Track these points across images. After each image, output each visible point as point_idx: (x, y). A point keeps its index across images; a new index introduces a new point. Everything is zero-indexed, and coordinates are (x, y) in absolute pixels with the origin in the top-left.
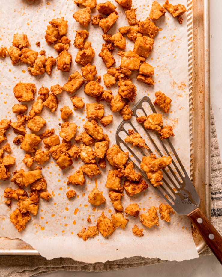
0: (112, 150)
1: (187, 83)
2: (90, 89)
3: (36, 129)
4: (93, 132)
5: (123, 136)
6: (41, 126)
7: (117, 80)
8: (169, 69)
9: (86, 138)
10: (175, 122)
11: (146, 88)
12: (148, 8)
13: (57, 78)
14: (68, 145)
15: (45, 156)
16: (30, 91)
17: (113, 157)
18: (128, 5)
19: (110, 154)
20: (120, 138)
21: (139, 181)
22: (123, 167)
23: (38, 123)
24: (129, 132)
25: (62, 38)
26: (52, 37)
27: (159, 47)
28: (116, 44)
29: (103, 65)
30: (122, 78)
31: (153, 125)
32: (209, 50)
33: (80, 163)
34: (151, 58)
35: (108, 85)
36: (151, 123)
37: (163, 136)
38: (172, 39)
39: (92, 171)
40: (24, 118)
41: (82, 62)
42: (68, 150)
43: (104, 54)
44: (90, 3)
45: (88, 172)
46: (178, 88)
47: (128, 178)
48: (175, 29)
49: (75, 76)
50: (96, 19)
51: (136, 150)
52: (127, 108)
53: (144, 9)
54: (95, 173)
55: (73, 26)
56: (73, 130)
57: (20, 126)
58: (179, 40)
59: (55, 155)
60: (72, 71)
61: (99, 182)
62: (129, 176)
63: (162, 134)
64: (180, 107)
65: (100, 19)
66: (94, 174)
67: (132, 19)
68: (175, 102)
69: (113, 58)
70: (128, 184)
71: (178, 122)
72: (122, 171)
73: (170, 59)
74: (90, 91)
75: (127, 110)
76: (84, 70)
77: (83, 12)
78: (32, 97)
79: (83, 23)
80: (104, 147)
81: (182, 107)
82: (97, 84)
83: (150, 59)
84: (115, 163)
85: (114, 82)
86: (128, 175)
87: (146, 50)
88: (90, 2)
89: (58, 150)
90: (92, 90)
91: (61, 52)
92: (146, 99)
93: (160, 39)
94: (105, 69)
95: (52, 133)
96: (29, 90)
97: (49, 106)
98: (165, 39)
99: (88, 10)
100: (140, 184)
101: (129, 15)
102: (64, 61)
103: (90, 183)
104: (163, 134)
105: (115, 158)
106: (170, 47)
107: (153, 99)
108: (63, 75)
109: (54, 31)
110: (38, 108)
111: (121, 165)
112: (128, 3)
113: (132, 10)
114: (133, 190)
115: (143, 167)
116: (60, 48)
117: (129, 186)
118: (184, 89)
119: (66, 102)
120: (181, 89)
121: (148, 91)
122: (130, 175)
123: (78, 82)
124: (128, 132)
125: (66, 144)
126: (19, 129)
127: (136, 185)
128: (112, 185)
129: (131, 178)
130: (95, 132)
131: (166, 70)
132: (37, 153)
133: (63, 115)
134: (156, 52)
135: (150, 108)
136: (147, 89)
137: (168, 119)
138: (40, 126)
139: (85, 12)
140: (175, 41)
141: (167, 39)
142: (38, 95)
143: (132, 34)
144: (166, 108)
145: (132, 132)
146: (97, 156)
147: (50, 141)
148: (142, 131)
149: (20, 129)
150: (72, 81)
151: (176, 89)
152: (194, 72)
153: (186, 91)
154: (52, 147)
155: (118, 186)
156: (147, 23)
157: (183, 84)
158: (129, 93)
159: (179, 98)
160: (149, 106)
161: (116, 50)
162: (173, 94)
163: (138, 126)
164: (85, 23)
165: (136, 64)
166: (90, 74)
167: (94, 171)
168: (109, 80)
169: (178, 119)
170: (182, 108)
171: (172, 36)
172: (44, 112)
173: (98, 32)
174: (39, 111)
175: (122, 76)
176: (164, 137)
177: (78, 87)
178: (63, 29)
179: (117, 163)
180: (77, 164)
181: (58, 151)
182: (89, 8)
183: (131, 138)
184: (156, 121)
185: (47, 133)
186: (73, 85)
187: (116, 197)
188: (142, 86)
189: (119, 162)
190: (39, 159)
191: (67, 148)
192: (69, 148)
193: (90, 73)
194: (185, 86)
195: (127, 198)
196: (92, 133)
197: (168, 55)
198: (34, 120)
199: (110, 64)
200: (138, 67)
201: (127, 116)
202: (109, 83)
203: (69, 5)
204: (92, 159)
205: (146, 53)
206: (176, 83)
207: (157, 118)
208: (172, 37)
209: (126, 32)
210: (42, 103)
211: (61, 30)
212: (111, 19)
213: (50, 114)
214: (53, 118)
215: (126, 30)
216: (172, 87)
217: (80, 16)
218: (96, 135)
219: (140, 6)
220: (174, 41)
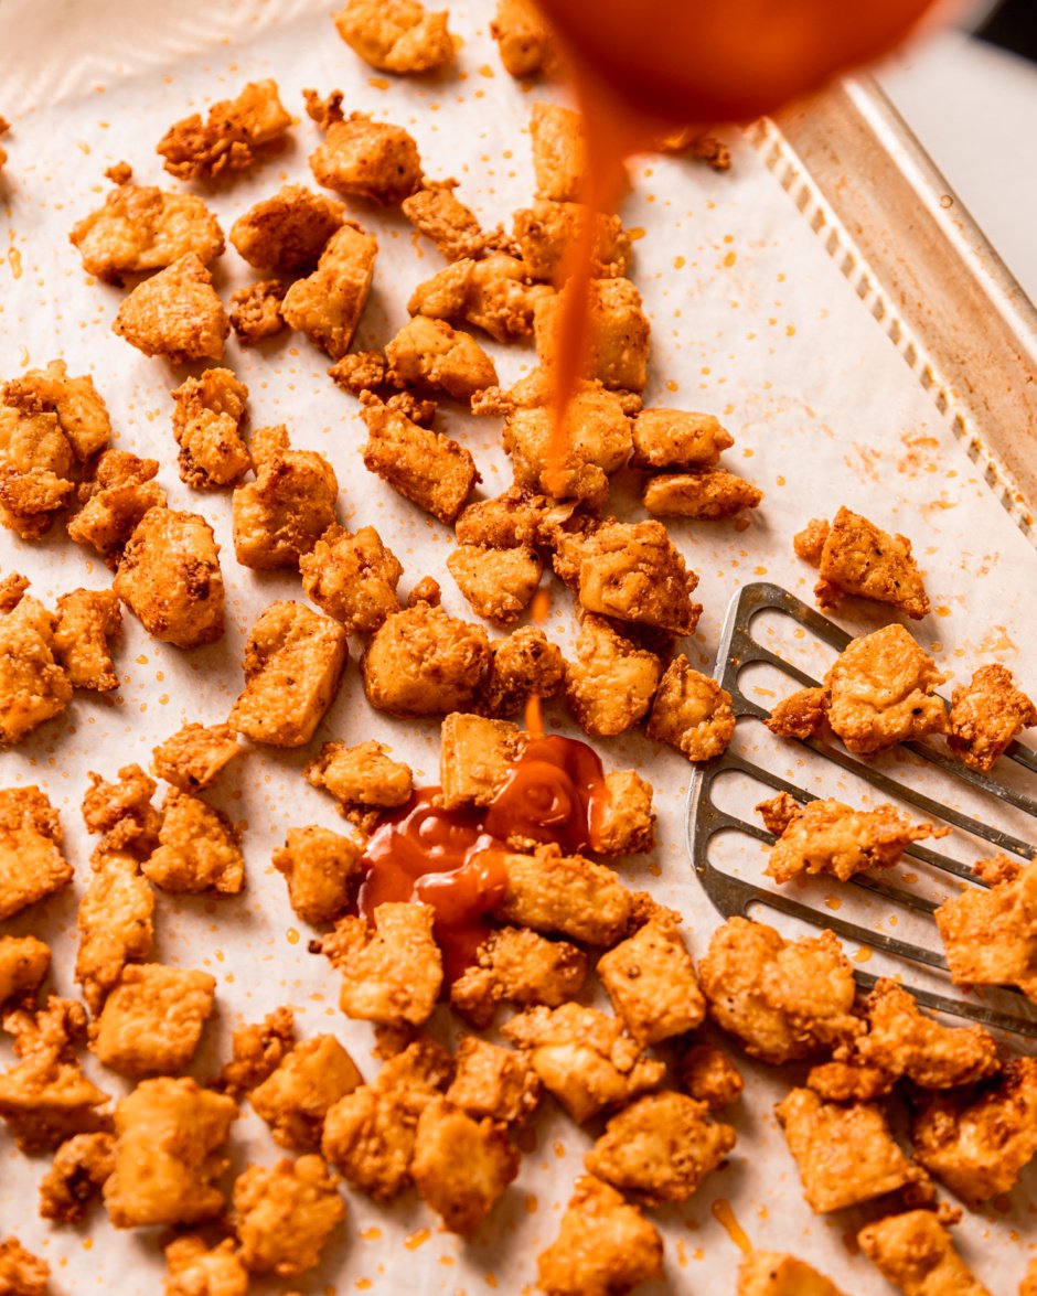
0: (731, 946)
1: (940, 426)
2: (412, 656)
3: (173, 1036)
4: (553, 894)
5: (740, 858)
6: (198, 1007)
7: (542, 551)
8: (795, 401)
9: (523, 954)
10: (997, 653)
11: (724, 546)
12: (511, 165)
13: (164, 700)
14: (430, 1051)
15: (311, 1194)
16: (27, 834)
17: (756, 984)
18: (401, 170)
19: (727, 975)
20: (733, 879)
21: (998, 1065)
22: (854, 1020)
23: (167, 993)
24: (767, 820)
25: (101, 468)
26: (40, 474)
27: (678, 314)
28: (435, 371)
29: (413, 523)
30: (566, 526)
31: (889, 705)
32: (951, 199)
33: (560, 1152)
34: (664, 387)
35: (501, 602)
36: (870, 703)
37: (982, 742)
38: (723, 253)
39: (674, 1147)
40: (58, 1015)
41: (284, 537)
42: (443, 1087)
43: (393, 446)
44: (182, 238)
45: (646, 1166)
46: (901, 470)
47: (926, 1077)
48: (711, 206)
49: (277, 626)
50: (252, 301)
51: (868, 911)
52: (684, 677)
53: (491, 173)
54: (697, 1152)
55: (135, 395)
56: (420, 939)
57: (51, 1077)
58: (762, 244)
59: (377, 1153)
60: (242, 624)
61: (748, 1220)
62: (926, 1052)
63: (966, 733)
64: (974, 564)
65: (275, 295)
66: (690, 1158)
67: (456, 228)
68: (931, 550)
69: (454, 450)
70: (943, 1122)
71: (1016, 642)
72: (865, 1045)
73: (771, 352)
74: (413, 668)
75: (683, 693)
76: (321, 567)
77: (165, 291)
78: (58, 863)
79: (196, 337)
80: (670, 951)
81: (987, 558)
82: (435, 617)
83: (661, 391)
84: (795, 1014)
85: (529, 572)
86: (916, 1049)
87: (618, 338)
88: (183, 232)
89: (384, 1107)
90: (422, 651)
91: (129, 538)
92: (758, 601)
93: (659, 276)
94: (435, 538)
95: (283, 1035)
96: (19, 827)
97: (196, 864)
98: (685, 269)
99: (191, 271)
100: (1018, 1084)
101: (434, 217)
102: (179, 556)
103: (699, 1254)
104: (973, 729)
105: (775, 982)
106: (735, 297)
107: (804, 586)
108: (196, 667)
109: (37, 438)
110: (127, 908)
111: (832, 1016)
112: (401, 157)
113: (434, 189)
114: (997, 1138)
115: (973, 970)
116: (114, 513)
117: (950, 1138)
118: (938, 463)
119: (287, 815)
120: (921, 470)
121: (743, 554)
122: (922, 1043)
123: (309, 653)
124: (758, 821)
125: (413, 1049)
126: (50, 1094)
127: (994, 1101)
128: (847, 1176)
129: (941, 1063)
130: (568, 881)
131: (779, 410)
132: (241, 1199)
133: (312, 881)
134: (678, 347)
135: (810, 638)
136: (732, 548)
137: (951, 657)
138: (188, 1010)
139: (178, 284)
140: (747, 259)
141: (695, 265)
142: (85, 843)
143: (499, 298)
144: (904, 585)
145: (783, 809)
146: (657, 1021)
147: (298, 1077)
148: (840, 784)
149: (60, 1090)
150: (274, 660)
151: (898, 482)
152: (940, 360)
153: (952, 467)
154: (330, 1112)
155: (887, 1160)
156: (554, 213)
157: (917, 443)
158: (655, 580)
159: (939, 518)
160: (801, 627)
161: (445, 418)
162: (895, 511)
163: (800, 764)
164: (204, 334)
165: (610, 422)
166: (365, 577)
167: (684, 1142)
168: (497, 574)
169: (1002, 629)
170: (988, 564)
171: (719, 241)
172: (173, 935)
173: (293, 371)
174: (142, 923)
175: (557, 516)
176: (991, 745)
177: (325, 677)
178: (86, 412)
179: (805, 1003)
180: (545, 1166)
181: (383, 1121)
182: (192, 256)
183: (801, 841)
184: (893, 673)
185: (249, 1044)
186: (291, 682)
187: (919, 1238)
188: (696, 542)
189: (813, 995)
190: (277, 1230)
191: (435, 1078)
192: (444, 1073)
193: (367, 571)
194: (935, 443)
195: (987, 1235)
196: (548, 907)
197: (751, 337)
198: (135, 988)
199: (455, 489)
200: (622, 432)
201: (702, 725)
202: (505, 590)
203: (56, 300)
204: (636, 1060)
205: (626, 356)
206: (877, 450)
207: (888, 656)
208: (717, 248)
209: (460, 301)
210: (139, 873)
211: (79, 420)
212: (343, 258)
213: (215, 928)
214: (249, 945)
215: (453, 291)
216: (867, 478)
217: (162, 311)
218: (581, 901)
219: (466, 169)
220: (739, 259)
